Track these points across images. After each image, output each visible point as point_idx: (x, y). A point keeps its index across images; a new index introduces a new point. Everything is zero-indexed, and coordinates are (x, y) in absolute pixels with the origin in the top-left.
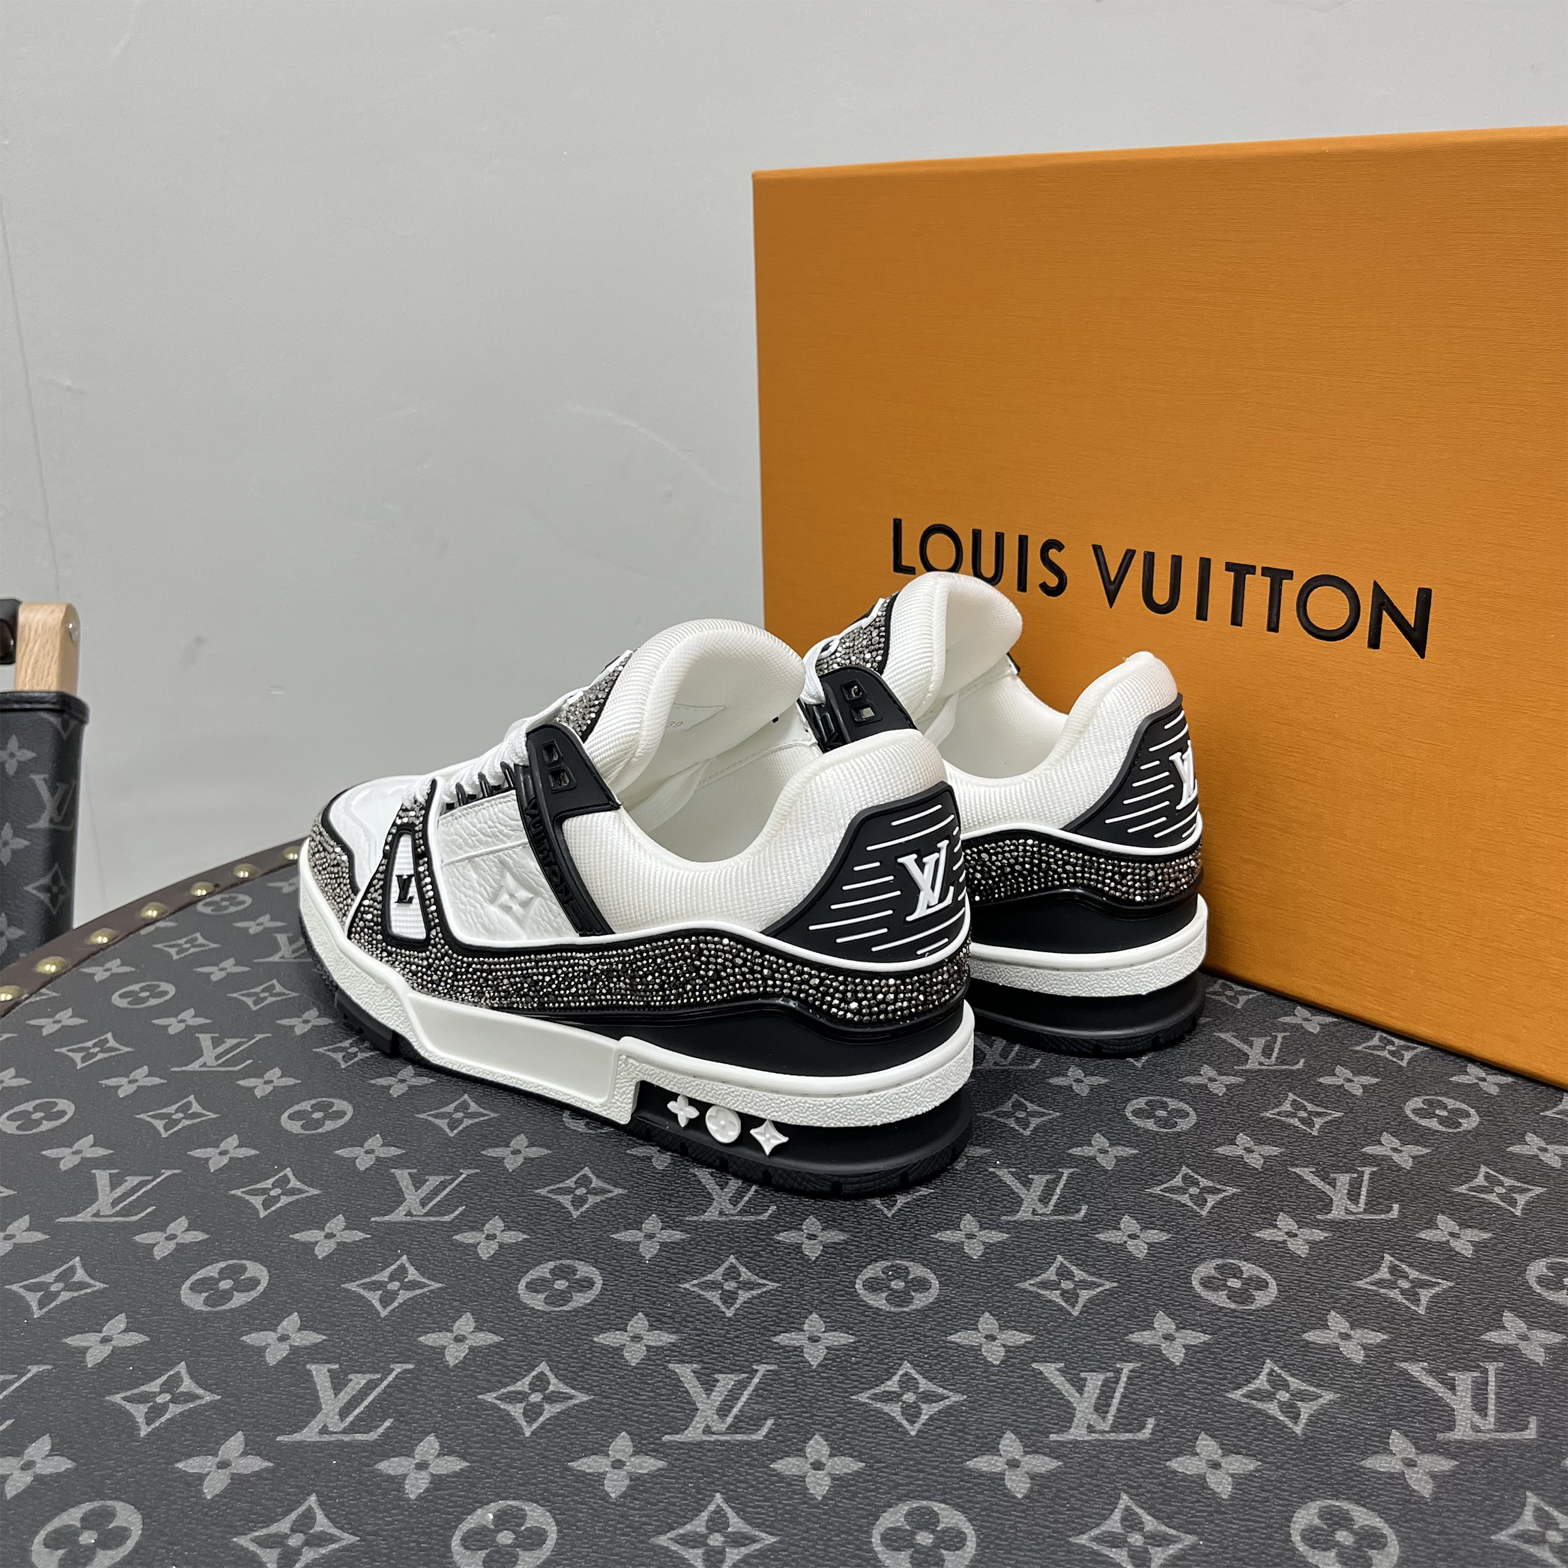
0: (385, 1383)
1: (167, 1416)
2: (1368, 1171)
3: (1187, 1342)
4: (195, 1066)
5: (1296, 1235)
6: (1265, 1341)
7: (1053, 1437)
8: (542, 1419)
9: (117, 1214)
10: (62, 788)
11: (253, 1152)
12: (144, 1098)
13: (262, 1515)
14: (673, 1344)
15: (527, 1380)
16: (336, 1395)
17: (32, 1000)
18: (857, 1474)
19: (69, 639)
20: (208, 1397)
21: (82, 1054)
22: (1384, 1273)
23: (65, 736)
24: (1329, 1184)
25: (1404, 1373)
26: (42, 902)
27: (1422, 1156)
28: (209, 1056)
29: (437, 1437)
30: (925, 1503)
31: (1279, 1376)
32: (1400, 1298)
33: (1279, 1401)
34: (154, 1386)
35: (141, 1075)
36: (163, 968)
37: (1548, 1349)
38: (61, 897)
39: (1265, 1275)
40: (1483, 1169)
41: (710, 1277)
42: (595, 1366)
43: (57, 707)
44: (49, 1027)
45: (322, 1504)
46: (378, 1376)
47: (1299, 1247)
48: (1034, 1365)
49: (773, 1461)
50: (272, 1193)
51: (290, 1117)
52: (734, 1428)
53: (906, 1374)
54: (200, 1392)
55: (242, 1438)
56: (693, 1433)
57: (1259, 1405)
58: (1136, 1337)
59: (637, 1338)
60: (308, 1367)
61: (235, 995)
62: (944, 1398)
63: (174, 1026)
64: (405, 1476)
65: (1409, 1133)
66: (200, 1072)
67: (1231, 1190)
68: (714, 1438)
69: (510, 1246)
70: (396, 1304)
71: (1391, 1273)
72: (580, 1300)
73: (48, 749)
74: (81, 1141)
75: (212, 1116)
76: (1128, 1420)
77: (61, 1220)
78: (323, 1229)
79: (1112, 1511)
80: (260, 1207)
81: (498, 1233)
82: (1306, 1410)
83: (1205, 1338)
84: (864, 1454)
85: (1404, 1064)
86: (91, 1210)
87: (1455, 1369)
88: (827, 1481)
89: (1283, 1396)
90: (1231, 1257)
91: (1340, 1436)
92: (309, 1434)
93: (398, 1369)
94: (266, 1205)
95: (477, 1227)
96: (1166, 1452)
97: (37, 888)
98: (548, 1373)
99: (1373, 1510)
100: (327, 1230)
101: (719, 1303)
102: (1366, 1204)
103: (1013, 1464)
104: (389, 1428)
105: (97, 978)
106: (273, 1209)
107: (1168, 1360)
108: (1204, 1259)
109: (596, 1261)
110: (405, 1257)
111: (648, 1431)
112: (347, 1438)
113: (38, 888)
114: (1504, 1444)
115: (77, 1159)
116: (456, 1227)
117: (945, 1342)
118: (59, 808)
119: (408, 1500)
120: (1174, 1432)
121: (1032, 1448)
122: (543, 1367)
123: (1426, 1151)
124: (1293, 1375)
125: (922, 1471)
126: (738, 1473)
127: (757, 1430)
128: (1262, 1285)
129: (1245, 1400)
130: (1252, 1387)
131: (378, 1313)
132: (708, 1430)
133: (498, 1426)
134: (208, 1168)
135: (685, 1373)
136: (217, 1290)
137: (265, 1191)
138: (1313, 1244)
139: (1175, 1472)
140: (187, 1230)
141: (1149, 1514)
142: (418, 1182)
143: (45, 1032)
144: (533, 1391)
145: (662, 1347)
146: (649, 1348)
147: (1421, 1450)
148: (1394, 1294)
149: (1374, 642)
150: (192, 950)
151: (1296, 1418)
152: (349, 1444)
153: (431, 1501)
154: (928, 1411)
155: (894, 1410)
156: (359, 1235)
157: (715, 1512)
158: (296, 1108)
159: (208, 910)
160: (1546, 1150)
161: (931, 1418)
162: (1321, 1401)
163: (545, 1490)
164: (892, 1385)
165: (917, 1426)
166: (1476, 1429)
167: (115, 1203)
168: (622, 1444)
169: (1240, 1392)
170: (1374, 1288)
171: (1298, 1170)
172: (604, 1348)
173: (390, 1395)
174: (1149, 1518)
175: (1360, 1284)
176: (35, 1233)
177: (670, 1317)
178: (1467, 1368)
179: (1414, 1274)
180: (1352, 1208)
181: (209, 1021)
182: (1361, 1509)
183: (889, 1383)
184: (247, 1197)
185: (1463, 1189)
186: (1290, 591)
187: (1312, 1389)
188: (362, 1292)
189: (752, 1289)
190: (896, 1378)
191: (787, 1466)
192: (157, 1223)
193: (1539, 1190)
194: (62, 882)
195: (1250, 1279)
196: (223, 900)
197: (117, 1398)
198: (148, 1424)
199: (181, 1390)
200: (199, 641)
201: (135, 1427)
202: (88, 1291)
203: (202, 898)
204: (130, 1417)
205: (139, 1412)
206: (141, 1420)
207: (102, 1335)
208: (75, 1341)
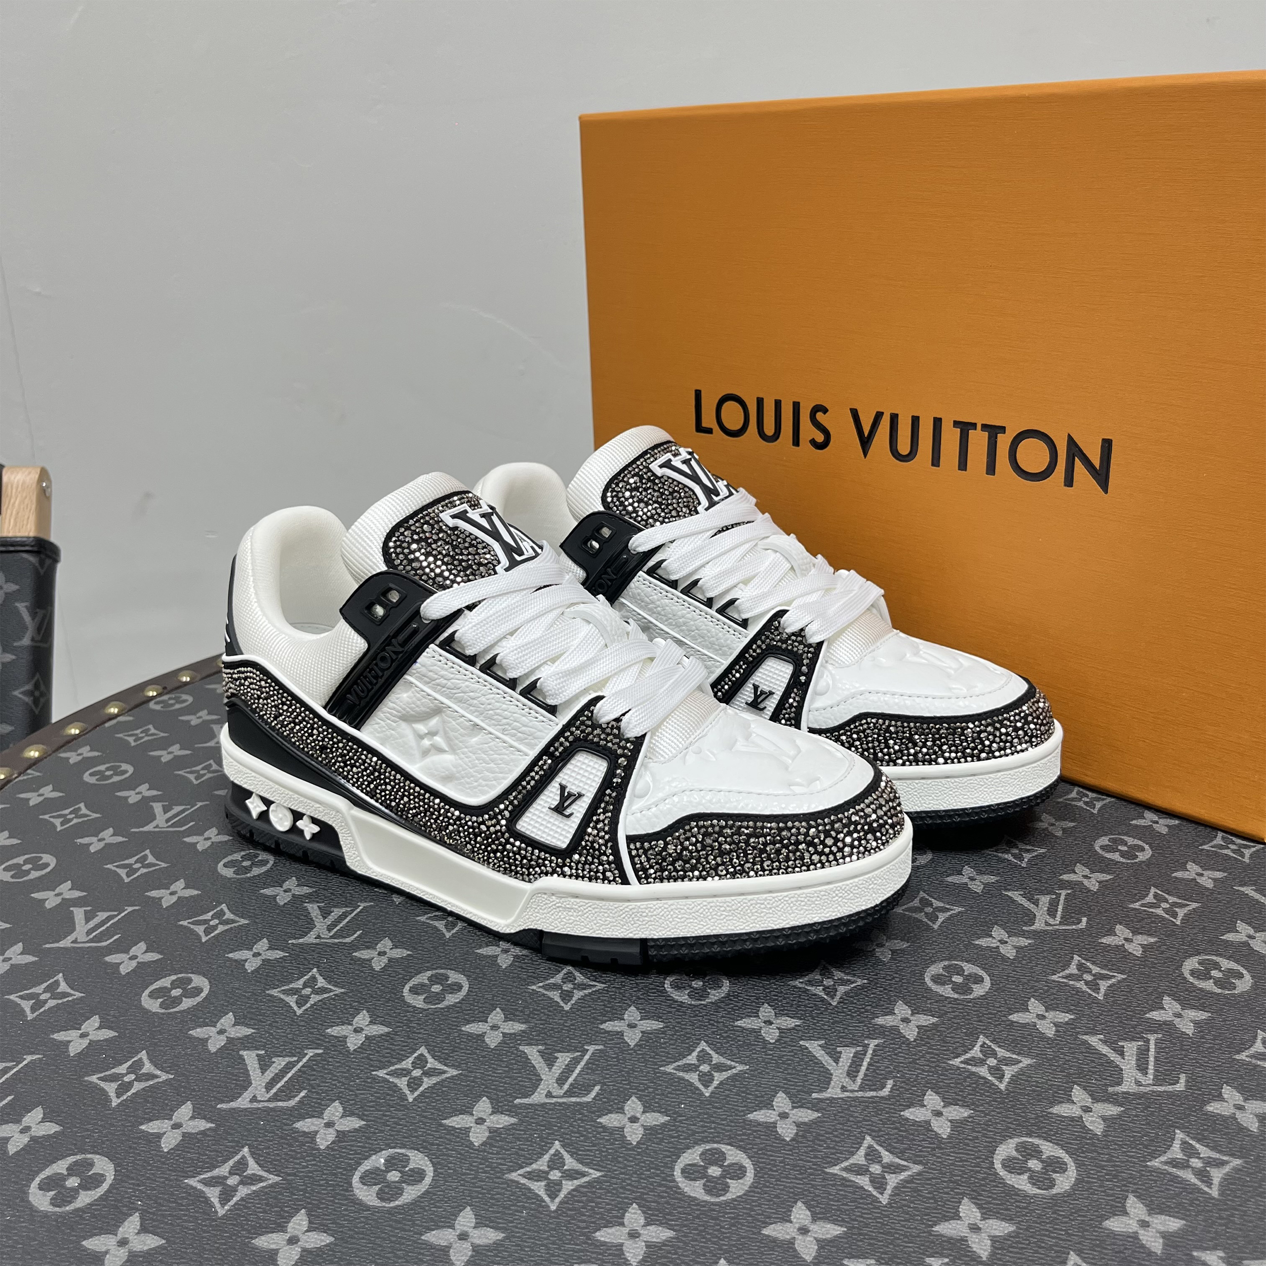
0: (301, 1064)
1: (133, 1091)
2: (1064, 893)
3: (920, 1024)
4: (149, 828)
5: (1006, 942)
6: (980, 1021)
7: (814, 1095)
8: (421, 1089)
9: (91, 941)
10: (41, 613)
11: (196, 892)
12: (110, 853)
13: (207, 1163)
14: (523, 1031)
15: (411, 1060)
16: (263, 1073)
17: (20, 778)
18: (664, 1125)
19: (44, 494)
20: (164, 1077)
21: (61, 820)
22: (1073, 969)
23: (42, 572)
24: (1033, 903)
25: (1085, 1043)
26: (27, 704)
27: (1107, 881)
28: (161, 820)
29: (341, 1103)
30: (715, 1145)
31: (990, 1047)
32: (1085, 988)
33: (989, 1066)
34: (122, 1069)
35: (108, 835)
36: (122, 752)
37: (1196, 1023)
38: (42, 700)
39: (981, 973)
40: (1153, 890)
41: (552, 981)
42: (462, 1049)
43: (35, 549)
44: (34, 799)
45: (252, 1154)
46: (295, 1059)
47: (1008, 951)
48: (801, 1043)
49: (599, 1117)
50: (212, 923)
51: (225, 866)
52: (569, 1093)
53: (703, 1050)
54: (158, 1073)
55: (191, 1107)
56: (539, 1097)
57: (974, 1069)
58: (880, 1021)
59: (495, 1027)
60: (241, 1053)
61: (180, 772)
62: (731, 1068)
63: (133, 797)
64: (317, 1132)
65: (1098, 864)
66: (154, 832)
67: (957, 909)
68: (554, 1100)
69: (397, 960)
70: (308, 1005)
71: (1079, 970)
72: (452, 999)
73: (29, 582)
74: (62, 886)
75: (164, 865)
76: (873, 1081)
77: (47, 946)
78: (251, 949)
79: (859, 1148)
80: (202, 934)
81: (387, 950)
82: (1009, 1072)
83: (935, 1020)
84: (670, 1110)
85: (1095, 811)
86: (70, 938)
87: (1125, 1039)
88: (641, 1131)
89: (992, 1062)
90: (955, 959)
91: (1034, 1091)
92: (243, 1102)
93: (310, 1053)
94: (207, 932)
95: (371, 946)
96: (901, 1105)
97: (22, 693)
98: (427, 1055)
99: (1057, 1144)
100: (255, 950)
101: (559, 1000)
102: (1062, 918)
103: (784, 1116)
104: (304, 1097)
105: (71, 761)
106: (212, 935)
107: (904, 1037)
108: (935, 962)
109: (464, 971)
110: (315, 970)
111: (503, 1096)
112: (271, 1105)
113: (24, 693)
114: (1160, 1094)
115: (58, 900)
116: (354, 947)
117: (733, 1026)
118: (39, 629)
119: (319, 1149)
120: (907, 1090)
121: (798, 1103)
122: (423, 1050)
123: (1109, 877)
124: (1000, 1047)
125: (714, 1122)
126: (572, 1125)
127: (587, 1094)
128: (979, 980)
129: (963, 1066)
130: (968, 1056)
131: (295, 1012)
132: (549, 1095)
133: (388, 1095)
134: (161, 905)
135: (533, 1053)
136: (170, 997)
137: (206, 922)
138: (1019, 949)
139: (907, 1119)
140: (146, 952)
141: (887, 1150)
142: (325, 914)
143: (31, 803)
144: (415, 1068)
145: (514, 1034)
146: (504, 1034)
147: (1096, 1100)
148: (1081, 985)
149: (1069, 481)
150: (146, 738)
151: (1001, 1078)
152: (273, 1109)
153: (336, 1150)
154: (718, 1077)
155: (693, 1078)
156: (279, 954)
157: (554, 1155)
158: (229, 858)
159: (158, 707)
160: (1202, 875)
161: (721, 1083)
162: (1021, 1065)
163: (424, 1141)
164: (692, 1059)
165: (711, 1089)
166: (1138, 1083)
167: (89, 933)
168: (483, 1106)
169: (959, 1060)
170: (1065, 980)
171: (1009, 894)
172: (470, 1035)
173: (304, 1073)
174: (887, 1153)
175: (1054, 977)
176: (27, 956)
177: (521, 1011)
178: (1133, 1039)
179: (1096, 970)
180: (1051, 921)
181: (160, 793)
182: (1048, 1143)
183: (689, 1057)
184: (192, 926)
185: (1136, 905)
186: (1004, 442)
187: (1014, 1056)
188: (282, 996)
189: (585, 989)
190: (695, 1054)
191: (610, 1120)
192: (122, 947)
193: (1195, 905)
194: (42, 688)
195: (970, 975)
196: (170, 699)
197: (94, 1079)
198: (118, 1097)
199: (144, 1071)
200: (148, 496)
201: (108, 1099)
202: (70, 999)
203: (153, 698)
204: (104, 1092)
205: (111, 1088)
206: (112, 1094)
207: (80, 1032)
208: (60, 1036)
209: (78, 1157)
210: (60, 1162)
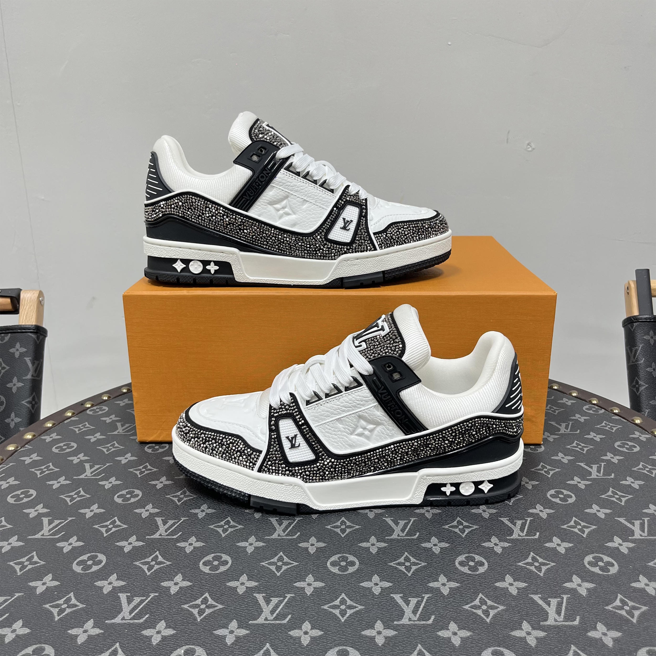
0: (147, 601)
1: (66, 613)
2: (529, 519)
3: (450, 586)
4: (82, 476)
5: (498, 545)
6: (480, 586)
7: (395, 623)
8: (205, 615)
9: (50, 535)
10: (37, 362)
11: (103, 511)
12: (63, 489)
13: (99, 650)
14: (256, 586)
15: (200, 599)
16: (129, 605)
17: (22, 449)
18: (320, 637)
19: (40, 304)
20: (81, 606)
21: (40, 471)
22: (529, 560)
23: (38, 342)
24: (513, 524)
25: (532, 598)
26: (29, 408)
27: (551, 513)
28: (88, 472)
29: (165, 621)
30: (344, 647)
31: (484, 599)
32: (534, 570)
33: (483, 609)
34: (61, 601)
35: (62, 480)
36: (73, 437)
37: (588, 590)
38: (36, 406)
39: (484, 561)
40: (574, 518)
41: (272, 560)
42: (226, 594)
43: (35, 331)
44: (28, 460)
45: (121, 646)
46: (145, 598)
47: (498, 550)
48: (391, 595)
49: (290, 631)
50: (109, 527)
51: (118, 497)
52: (276, 619)
53: (343, 598)
54: (78, 604)
55: (93, 622)
56: (261, 620)
57: (475, 611)
58: (431, 585)
59: (243, 584)
60: (119, 594)
61: (99, 448)
62: (356, 607)
63: (76, 460)
64: (152, 636)
65: (547, 504)
66: (85, 479)
67: (475, 527)
68: (269, 622)
69: (198, 548)
70: (153, 570)
71: (532, 560)
72: (223, 569)
73: (31, 347)
74: (38, 506)
75: (88, 496)
76: (424, 617)
77: (29, 537)
78: (127, 541)
79: (414, 651)
80: (104, 532)
81: (193, 543)
82: (492, 613)
83: (458, 585)
84: (324, 628)
85: (549, 476)
86: (41, 533)
87: (552, 597)
88: (309, 639)
89: (484, 607)
90: (472, 553)
91: (504, 623)
92: (118, 620)
93: (152, 595)
94: (107, 531)
95: (185, 540)
96: (437, 629)
97: (26, 402)
98: (208, 597)
99: (512, 651)
100: (129, 541)
101: (275, 571)
102: (527, 533)
103: (379, 633)
104: (147, 618)
105: (47, 441)
106: (109, 533)
107: (442, 593)
108: (461, 554)
109: (230, 554)
110: (158, 552)
111: (244, 619)
112: (131, 622)
113: (27, 402)
114: (565, 626)
115: (36, 513)
116: (178, 540)
117: (359, 586)
118: (35, 371)
119: (152, 645)
120: (441, 621)
121: (387, 626)
122: (207, 595)
123: (552, 511)
124: (489, 599)
125: (345, 635)
126: (276, 635)
127: (284, 619)
128: (482, 564)
129: (470, 609)
130: (473, 604)
131: (146, 574)
132: (266, 619)
133: (188, 617)
134: (85, 517)
135: (260, 597)
136: (87, 565)
137: (107, 526)
138: (504, 548)
139: (440, 636)
140: (77, 541)
141: (428, 652)
142: (165, 523)
143: (26, 463)
144: (202, 604)
145: (252, 587)
146: (247, 587)
147: (534, 628)
148: (533, 568)
150: (84, 429)
151: (488, 616)
152: (132, 624)
153: (161, 646)
154: (349, 612)
155: (337, 612)
156: (141, 543)
157: (266, 650)
158: (120, 493)
159: (91, 413)
160: (599, 511)
161: (350, 615)
162: (499, 609)
163: (204, 642)
164: (337, 602)
165: (345, 618)
166: (556, 620)
167: (50, 531)
168: (234, 624)
169: (468, 606)
170: (525, 565)
171: (502, 519)
172: (230, 587)
173: (149, 605)
174: (428, 653)
175: (520, 564)
176: (19, 542)
177: (256, 576)
178: (555, 597)
179: (541, 560)
180: (521, 534)
181: (89, 458)
182: (508, 651)
183: (336, 601)
184: (100, 528)
185: (565, 527)
187: (496, 605)
188: (141, 565)
189: (288, 565)
190: (339, 600)
191: (294, 633)
192: (65, 539)
193: (594, 527)
194: (36, 400)
195: (478, 562)
196: (97, 408)
197: (47, 606)
198: (58, 616)
199: (71, 603)
200: (94, 298)
201: (53, 617)
202: (39, 565)
203: (89, 408)
204: (51, 613)
205: (55, 611)
206: (56, 614)
207: (42, 582)
208: (32, 584)
209: (38, 646)
210: (29, 648)
